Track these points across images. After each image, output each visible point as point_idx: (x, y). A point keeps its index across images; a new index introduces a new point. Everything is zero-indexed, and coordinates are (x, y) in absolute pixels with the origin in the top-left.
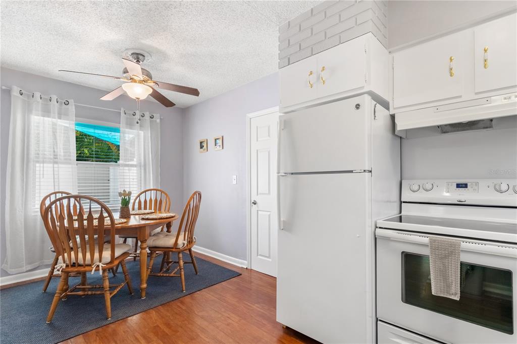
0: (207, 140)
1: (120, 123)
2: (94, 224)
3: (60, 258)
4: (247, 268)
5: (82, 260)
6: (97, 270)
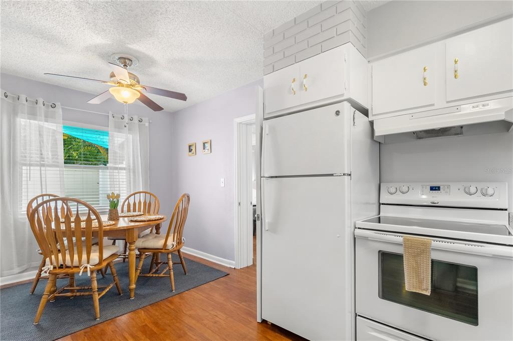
0: (195, 144)
1: (108, 127)
2: (82, 227)
3: (48, 260)
4: (234, 268)
5: (70, 262)
6: (85, 272)
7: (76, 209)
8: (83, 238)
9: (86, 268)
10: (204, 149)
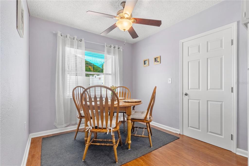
1: (104, 52)
2: (109, 104)
3: (89, 122)
4: (180, 134)
5: (101, 125)
6: (110, 132)
9: (110, 129)
10: (155, 61)
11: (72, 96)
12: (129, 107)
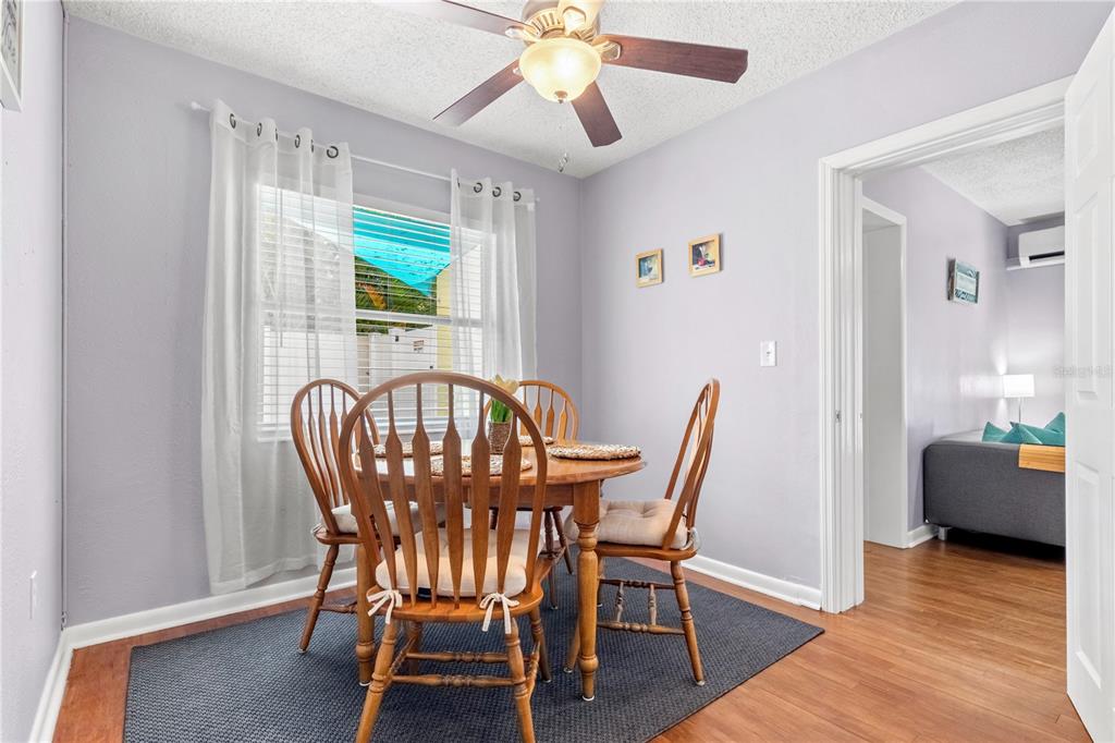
0: (662, 252)
1: (449, 212)
2: (492, 470)
3: (382, 570)
4: (821, 611)
5: (451, 582)
6: (498, 621)
7: (388, 424)
8: (414, 505)
9: (499, 605)
10: (695, 262)
11: (289, 428)
12: (588, 486)
